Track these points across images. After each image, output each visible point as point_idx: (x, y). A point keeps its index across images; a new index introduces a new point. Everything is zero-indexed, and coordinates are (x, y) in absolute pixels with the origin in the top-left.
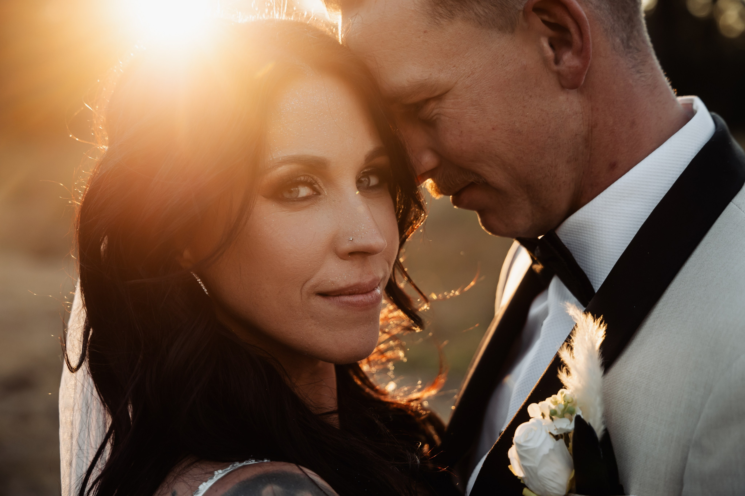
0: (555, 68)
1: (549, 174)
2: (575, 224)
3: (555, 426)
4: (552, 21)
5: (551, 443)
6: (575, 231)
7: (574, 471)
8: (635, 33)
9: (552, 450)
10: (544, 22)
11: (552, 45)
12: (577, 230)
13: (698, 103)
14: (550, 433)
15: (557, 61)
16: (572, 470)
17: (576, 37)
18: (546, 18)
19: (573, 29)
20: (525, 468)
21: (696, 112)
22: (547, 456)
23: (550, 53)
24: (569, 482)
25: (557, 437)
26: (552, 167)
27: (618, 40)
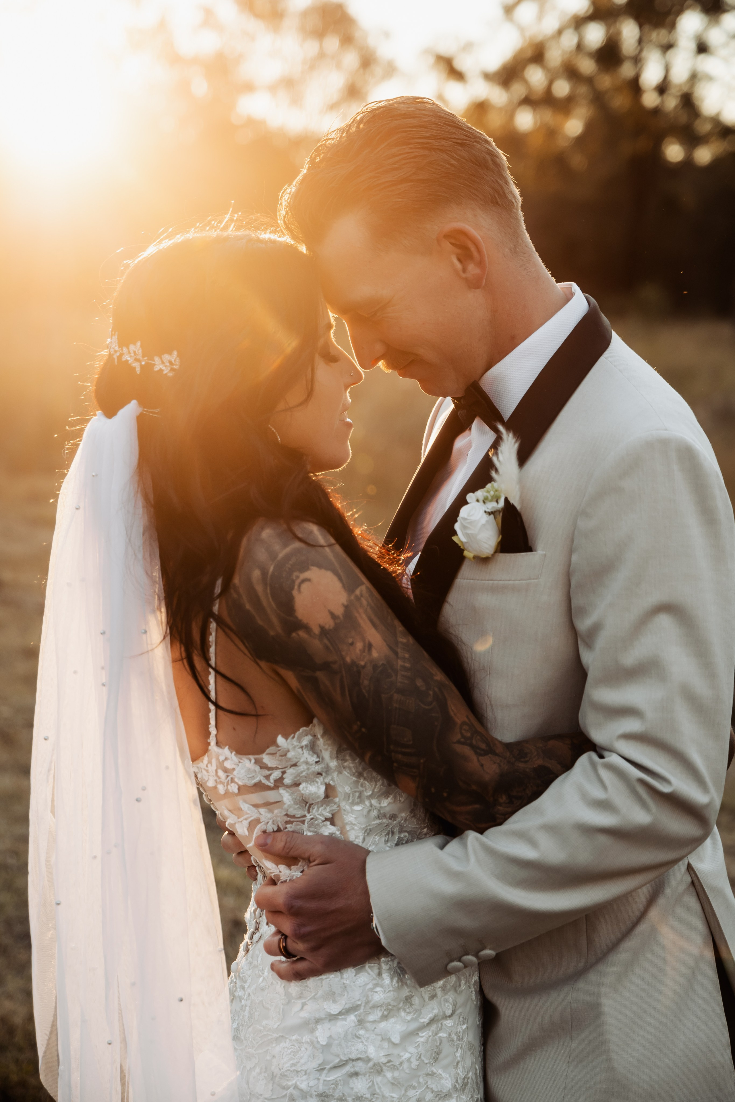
0: (464, 275)
1: (466, 350)
2: (491, 377)
3: (487, 507)
4: (458, 243)
5: (485, 518)
6: (491, 383)
7: (501, 536)
8: (520, 241)
9: (487, 521)
10: (452, 244)
11: (459, 260)
12: (492, 382)
13: (575, 287)
14: (485, 512)
15: (464, 270)
16: (499, 536)
17: (475, 254)
18: (453, 241)
19: (473, 248)
20: (467, 535)
21: (575, 294)
22: (484, 525)
23: (458, 265)
24: (497, 544)
25: (490, 513)
26: (468, 345)
27: (507, 250)
